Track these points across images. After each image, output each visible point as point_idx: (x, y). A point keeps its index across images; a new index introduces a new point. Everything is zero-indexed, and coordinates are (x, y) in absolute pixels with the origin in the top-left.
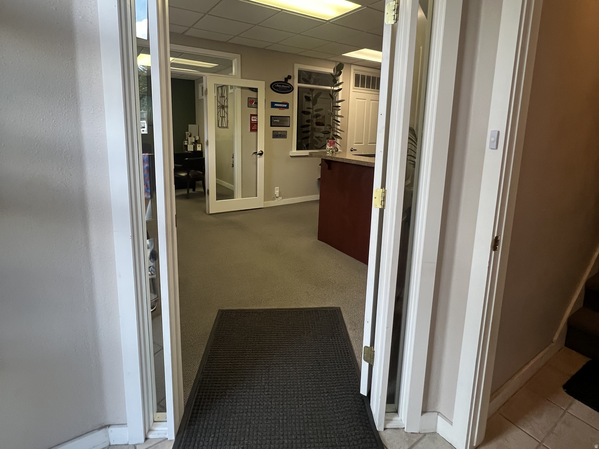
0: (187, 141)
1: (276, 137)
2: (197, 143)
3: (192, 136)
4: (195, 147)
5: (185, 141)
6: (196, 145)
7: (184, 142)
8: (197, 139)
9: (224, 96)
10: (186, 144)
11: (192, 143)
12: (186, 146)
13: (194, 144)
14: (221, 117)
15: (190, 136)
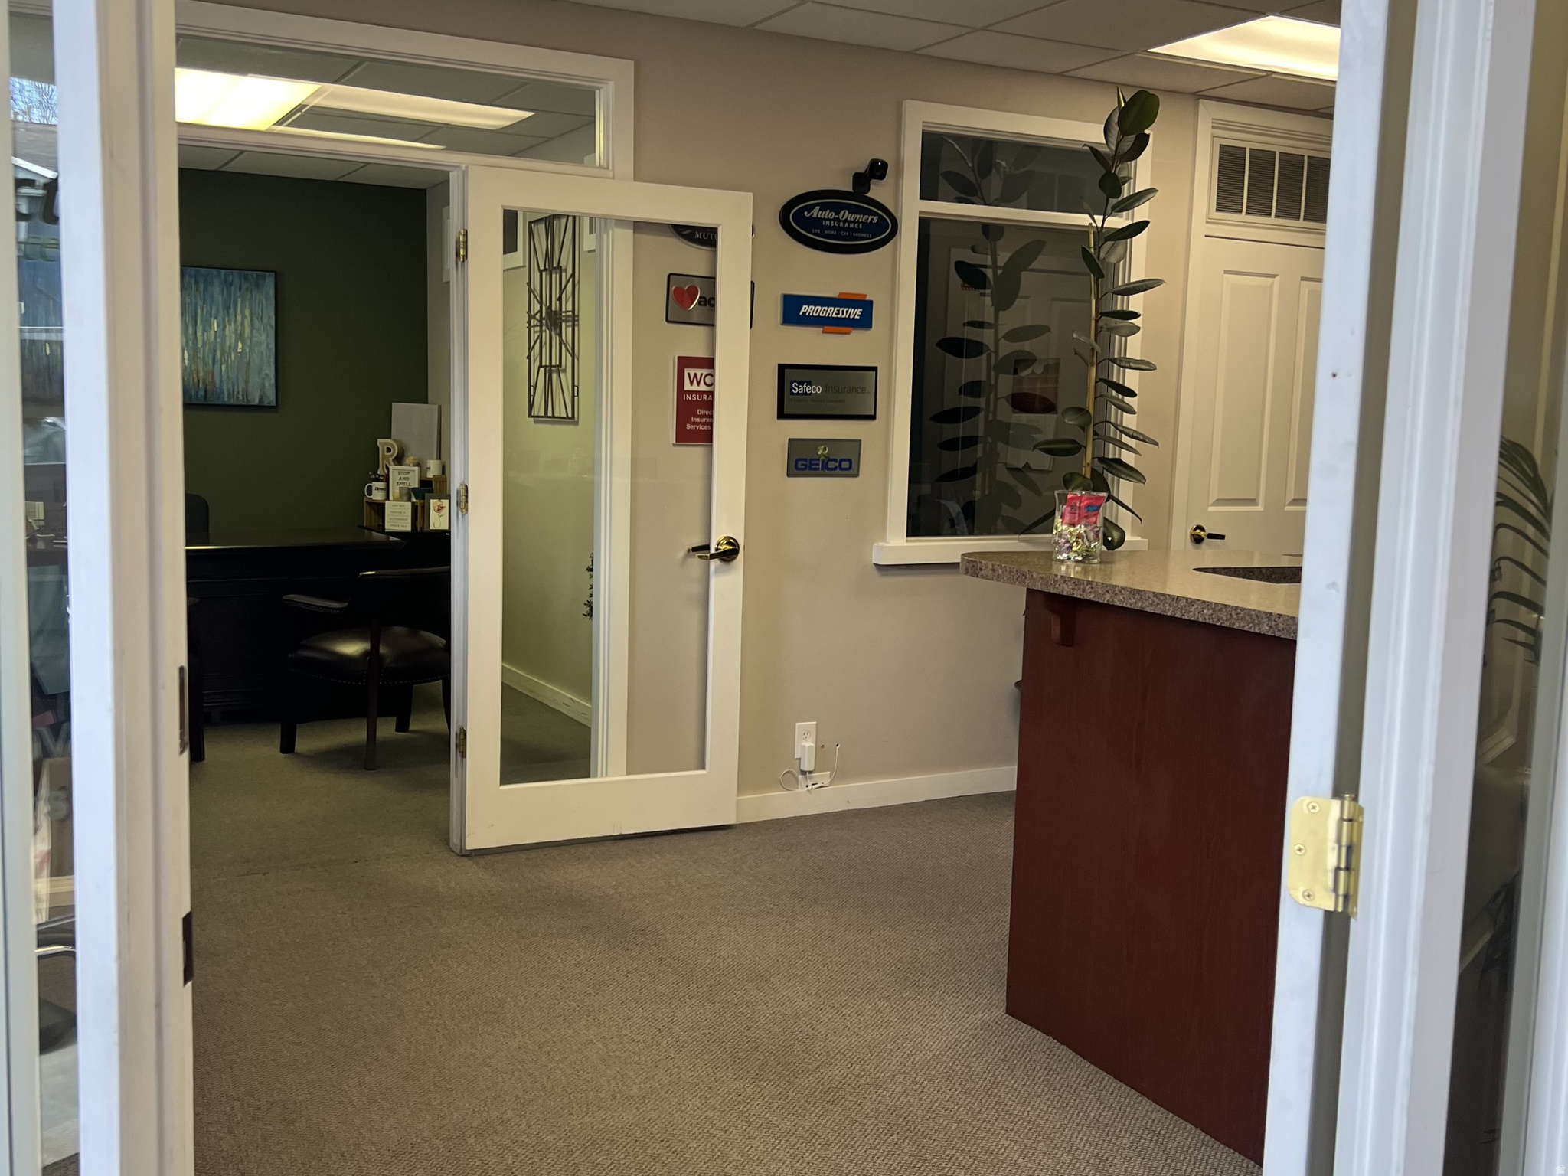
0: (381, 485)
1: (807, 471)
2: (431, 491)
3: (409, 460)
4: (420, 514)
5: (375, 484)
6: (423, 507)
7: (370, 488)
8: (430, 475)
9: (559, 267)
10: (378, 496)
11: (405, 491)
12: (379, 508)
13: (414, 500)
14: (542, 370)
15: (399, 460)
